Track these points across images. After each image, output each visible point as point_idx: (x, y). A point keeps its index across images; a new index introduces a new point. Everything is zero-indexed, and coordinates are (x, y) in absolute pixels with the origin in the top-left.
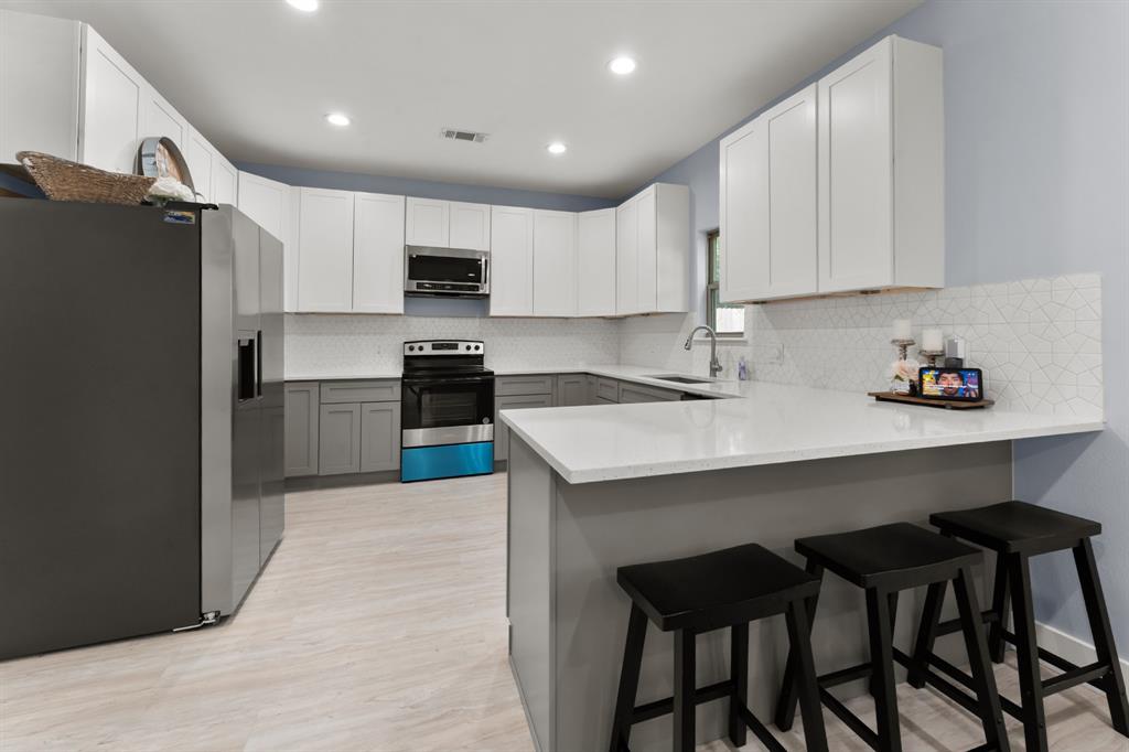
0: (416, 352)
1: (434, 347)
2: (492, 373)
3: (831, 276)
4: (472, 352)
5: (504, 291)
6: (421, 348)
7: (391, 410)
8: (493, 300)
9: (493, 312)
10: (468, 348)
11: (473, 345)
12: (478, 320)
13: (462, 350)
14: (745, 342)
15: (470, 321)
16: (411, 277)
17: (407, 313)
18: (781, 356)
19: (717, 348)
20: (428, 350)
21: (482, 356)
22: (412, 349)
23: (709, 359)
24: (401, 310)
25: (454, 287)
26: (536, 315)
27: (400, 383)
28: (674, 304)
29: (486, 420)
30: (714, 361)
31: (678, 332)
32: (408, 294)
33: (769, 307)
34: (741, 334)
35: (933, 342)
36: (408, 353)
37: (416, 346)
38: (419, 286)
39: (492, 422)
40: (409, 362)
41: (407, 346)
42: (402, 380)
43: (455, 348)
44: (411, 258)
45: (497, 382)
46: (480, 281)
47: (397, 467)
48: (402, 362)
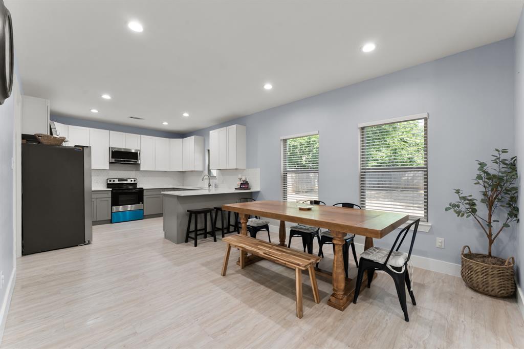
0: (112, 182)
1: (119, 181)
2: (142, 188)
4: (133, 182)
5: (145, 163)
6: (114, 181)
7: (108, 201)
8: (141, 166)
9: (141, 170)
10: (132, 181)
11: (133, 180)
12: (134, 172)
13: (129, 181)
14: (217, 179)
15: (132, 172)
16: (112, 157)
17: (110, 169)
18: (223, 182)
20: (117, 182)
21: (136, 183)
22: (110, 181)
23: (208, 183)
24: (108, 168)
25: (128, 161)
28: (199, 168)
29: (141, 203)
30: (209, 183)
32: (111, 163)
34: (215, 177)
35: (244, 179)
36: (109, 182)
37: (112, 180)
38: (115, 160)
39: (143, 203)
40: (109, 186)
41: (109, 180)
42: (112, 191)
43: (127, 180)
44: (112, 151)
45: (145, 191)
46: (137, 159)
47: (110, 218)
48: (106, 185)
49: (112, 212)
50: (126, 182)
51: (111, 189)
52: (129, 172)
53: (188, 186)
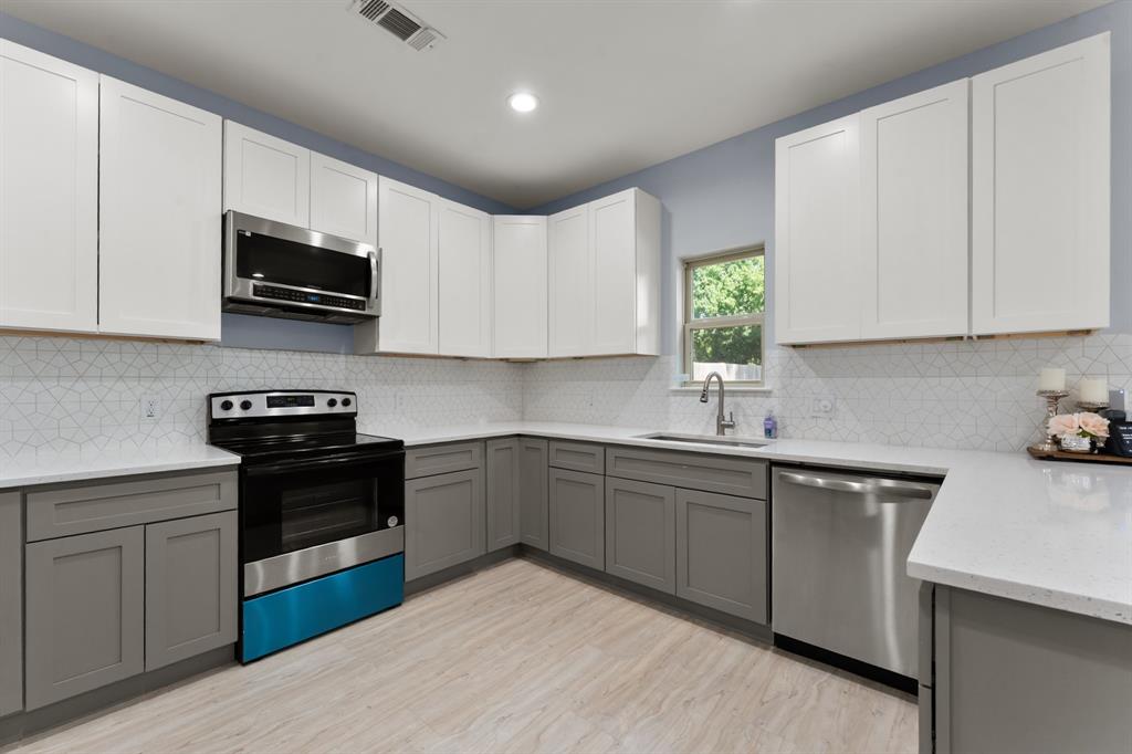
0: (237, 412)
1: (272, 403)
3: (994, 314)
4: (339, 409)
6: (246, 406)
7: (217, 530)
8: (383, 326)
9: (384, 345)
10: (332, 403)
11: (339, 398)
12: (342, 358)
13: (320, 407)
14: (767, 394)
15: (329, 359)
16: (244, 271)
17: (227, 343)
18: (832, 409)
19: (725, 399)
20: (260, 408)
22: (227, 406)
24: (216, 334)
25: (323, 300)
26: (443, 353)
27: (235, 474)
29: (392, 520)
30: (721, 417)
31: (642, 380)
32: (231, 306)
33: (808, 352)
36: (218, 414)
37: (236, 401)
38: (257, 291)
39: (401, 522)
40: (220, 433)
41: (217, 402)
42: (240, 468)
43: (309, 402)
44: (241, 237)
45: (409, 459)
46: (367, 294)
47: (235, 639)
48: (204, 433)
49: (242, 598)
50: (303, 410)
51: (236, 459)
52: (320, 359)
53: (549, 420)
